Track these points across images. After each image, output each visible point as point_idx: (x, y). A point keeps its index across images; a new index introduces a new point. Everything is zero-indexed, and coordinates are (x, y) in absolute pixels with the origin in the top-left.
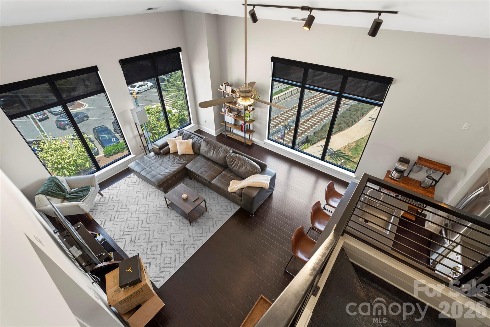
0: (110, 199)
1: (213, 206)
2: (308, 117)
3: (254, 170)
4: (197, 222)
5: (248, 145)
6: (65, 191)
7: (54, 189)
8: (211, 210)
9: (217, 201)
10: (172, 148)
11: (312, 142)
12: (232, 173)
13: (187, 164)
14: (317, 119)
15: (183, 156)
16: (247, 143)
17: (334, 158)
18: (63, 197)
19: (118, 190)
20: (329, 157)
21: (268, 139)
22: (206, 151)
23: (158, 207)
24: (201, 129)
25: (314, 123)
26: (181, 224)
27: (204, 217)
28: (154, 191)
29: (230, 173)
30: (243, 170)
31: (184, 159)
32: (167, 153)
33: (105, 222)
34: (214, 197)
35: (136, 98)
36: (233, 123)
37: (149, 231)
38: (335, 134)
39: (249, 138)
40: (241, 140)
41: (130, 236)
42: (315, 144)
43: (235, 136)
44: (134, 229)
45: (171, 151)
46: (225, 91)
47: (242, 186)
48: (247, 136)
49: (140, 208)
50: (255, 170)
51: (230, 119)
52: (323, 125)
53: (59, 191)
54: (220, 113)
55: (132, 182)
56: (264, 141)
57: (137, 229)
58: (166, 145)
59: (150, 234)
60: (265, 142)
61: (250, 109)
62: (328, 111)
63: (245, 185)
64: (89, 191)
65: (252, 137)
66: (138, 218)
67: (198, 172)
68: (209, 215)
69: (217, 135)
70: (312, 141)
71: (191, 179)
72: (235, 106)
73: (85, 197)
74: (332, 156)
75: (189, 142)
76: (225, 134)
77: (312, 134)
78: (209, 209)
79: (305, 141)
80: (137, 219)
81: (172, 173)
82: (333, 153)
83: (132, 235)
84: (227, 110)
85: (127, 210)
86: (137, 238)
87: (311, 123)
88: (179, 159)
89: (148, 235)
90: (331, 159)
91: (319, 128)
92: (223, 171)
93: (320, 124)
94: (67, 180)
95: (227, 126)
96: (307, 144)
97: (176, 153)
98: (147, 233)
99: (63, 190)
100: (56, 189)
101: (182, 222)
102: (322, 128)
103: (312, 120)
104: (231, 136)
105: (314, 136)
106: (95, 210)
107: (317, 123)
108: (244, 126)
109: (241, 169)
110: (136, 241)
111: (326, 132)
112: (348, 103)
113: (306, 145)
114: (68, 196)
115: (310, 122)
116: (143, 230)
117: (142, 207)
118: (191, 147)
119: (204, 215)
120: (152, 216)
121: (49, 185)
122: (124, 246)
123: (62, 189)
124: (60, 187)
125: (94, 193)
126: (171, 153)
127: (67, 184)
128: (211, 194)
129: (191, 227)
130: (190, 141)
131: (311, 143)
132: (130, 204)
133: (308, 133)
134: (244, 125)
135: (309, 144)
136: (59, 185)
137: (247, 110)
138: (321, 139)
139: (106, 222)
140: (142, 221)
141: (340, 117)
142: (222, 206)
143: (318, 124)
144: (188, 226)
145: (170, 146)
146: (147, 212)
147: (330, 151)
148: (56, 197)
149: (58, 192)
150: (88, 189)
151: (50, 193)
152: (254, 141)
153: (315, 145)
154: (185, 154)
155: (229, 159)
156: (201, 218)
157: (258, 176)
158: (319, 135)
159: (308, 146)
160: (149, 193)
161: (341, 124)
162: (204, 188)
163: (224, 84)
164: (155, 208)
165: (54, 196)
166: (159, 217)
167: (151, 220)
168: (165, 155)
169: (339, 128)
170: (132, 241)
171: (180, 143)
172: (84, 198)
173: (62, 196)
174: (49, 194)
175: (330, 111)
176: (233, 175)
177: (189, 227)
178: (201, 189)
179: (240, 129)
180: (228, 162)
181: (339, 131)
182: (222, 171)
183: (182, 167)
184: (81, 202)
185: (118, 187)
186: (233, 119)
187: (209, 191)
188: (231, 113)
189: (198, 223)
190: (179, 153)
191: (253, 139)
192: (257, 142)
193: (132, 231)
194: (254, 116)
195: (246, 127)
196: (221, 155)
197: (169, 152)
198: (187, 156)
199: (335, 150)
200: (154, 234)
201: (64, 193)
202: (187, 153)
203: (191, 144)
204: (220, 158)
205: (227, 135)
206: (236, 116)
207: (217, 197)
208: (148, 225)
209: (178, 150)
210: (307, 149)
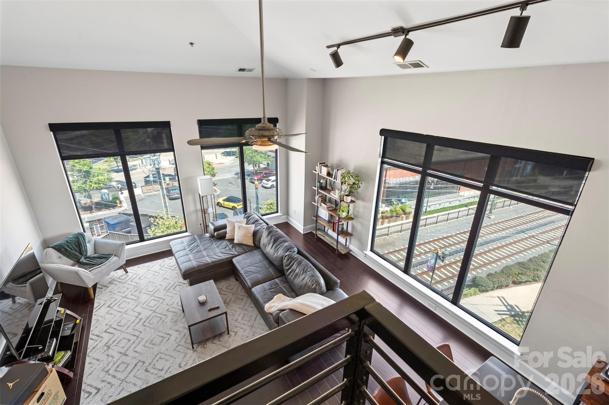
0: (131, 279)
1: (242, 328)
2: (481, 250)
3: (311, 285)
4: (205, 346)
5: (341, 254)
6: (83, 254)
7: (71, 246)
8: (235, 335)
9: (253, 323)
10: (230, 232)
11: (483, 288)
12: (287, 284)
13: (236, 256)
14: (495, 256)
15: (238, 246)
16: (339, 251)
17: (520, 322)
18: (77, 260)
19: (147, 270)
20: (512, 318)
21: (372, 250)
22: (265, 244)
23: (173, 306)
24: (290, 222)
25: (490, 261)
26: (182, 343)
27: (219, 343)
28: (184, 283)
29: (284, 282)
30: (298, 281)
31: (237, 249)
32: (222, 237)
33: (101, 307)
34: (253, 315)
35: (257, 187)
36: (327, 219)
37: (138, 337)
38: (525, 285)
39: (345, 244)
40: (332, 245)
41: (111, 335)
42: (487, 291)
43: (327, 238)
44: (123, 327)
45: (228, 236)
46: (320, 174)
47: (284, 306)
48: (342, 240)
49: (152, 300)
50: (313, 285)
51: (324, 213)
52: (504, 266)
53: (76, 251)
54: (313, 203)
55: (169, 265)
56: (365, 252)
57: (126, 330)
58: (224, 227)
59: (134, 342)
60: (366, 254)
61: (346, 199)
62: (516, 248)
63: (288, 306)
64: (108, 260)
65: (350, 243)
66: (140, 314)
67: (242, 269)
68: (227, 341)
69: (305, 233)
70: (482, 286)
71: (237, 280)
72: (329, 194)
73: (97, 266)
74: (517, 318)
75: (250, 227)
76: (315, 233)
77: (484, 275)
78: (234, 332)
79: (471, 283)
80: (137, 314)
81: (210, 263)
82: (521, 314)
83: (114, 336)
84: (320, 200)
85: (136, 298)
86: (115, 343)
87: (486, 260)
88: (231, 248)
89: (131, 342)
90: (515, 323)
91: (498, 270)
92: (277, 278)
93: (500, 264)
94: (96, 242)
95: (318, 222)
96: (473, 289)
97: (232, 240)
98: (133, 338)
99: (82, 251)
100: (73, 248)
101: (185, 339)
102: (502, 271)
103: (488, 256)
104: (322, 237)
105: (487, 280)
106: (106, 288)
107: (495, 261)
108: (337, 224)
109: (297, 279)
110: (111, 347)
111: (508, 277)
112: (554, 243)
113: (471, 289)
114: (83, 260)
115: (483, 257)
116: (131, 334)
117: (155, 300)
118: (251, 235)
119: (220, 340)
120: (156, 317)
121: (69, 241)
122: (94, 348)
123: (81, 249)
124: (81, 247)
125: (112, 265)
126: (227, 238)
127: (93, 246)
128: (251, 309)
129: (192, 352)
130: (252, 228)
131: (481, 289)
132: (145, 292)
133: (478, 273)
134: (337, 222)
135: (477, 290)
136: (81, 244)
137: (343, 201)
138: (499, 286)
139: (103, 306)
140: (141, 319)
141: (537, 260)
142: (254, 333)
143: (498, 263)
144: (188, 348)
145: (228, 230)
146: (154, 309)
147: (515, 309)
148: (68, 257)
149: (74, 252)
150: (107, 258)
151: (63, 249)
152: (351, 251)
153: (488, 293)
154: (243, 244)
155: (286, 260)
156: (215, 342)
157: (316, 296)
158: (496, 280)
159: (475, 292)
160: (177, 283)
161: (537, 270)
162: (246, 298)
163: (320, 164)
164: (168, 307)
165: (66, 254)
166: (163, 321)
167: (151, 321)
168: (218, 239)
169: (534, 276)
170: (107, 345)
171: (239, 227)
172: (94, 267)
173: (76, 258)
174: (60, 250)
175: (520, 248)
176: (287, 287)
177: (189, 351)
178: (242, 297)
179: (332, 228)
180: (284, 264)
181: (534, 281)
182: (275, 277)
183: (227, 258)
184: (88, 272)
185: (151, 267)
186: (328, 214)
187: (250, 304)
188: (325, 204)
189: (205, 348)
190: (236, 241)
191: (352, 247)
192: (355, 252)
193: (119, 330)
194: (355, 213)
195: (340, 226)
196: (279, 253)
197: (225, 237)
198: (244, 247)
199: (523, 310)
200: (139, 344)
201: (80, 255)
202: (244, 243)
203: (252, 232)
204: (277, 257)
205: (318, 235)
206: (331, 209)
207: (256, 317)
208: (141, 328)
209: (235, 236)
210: (473, 297)
